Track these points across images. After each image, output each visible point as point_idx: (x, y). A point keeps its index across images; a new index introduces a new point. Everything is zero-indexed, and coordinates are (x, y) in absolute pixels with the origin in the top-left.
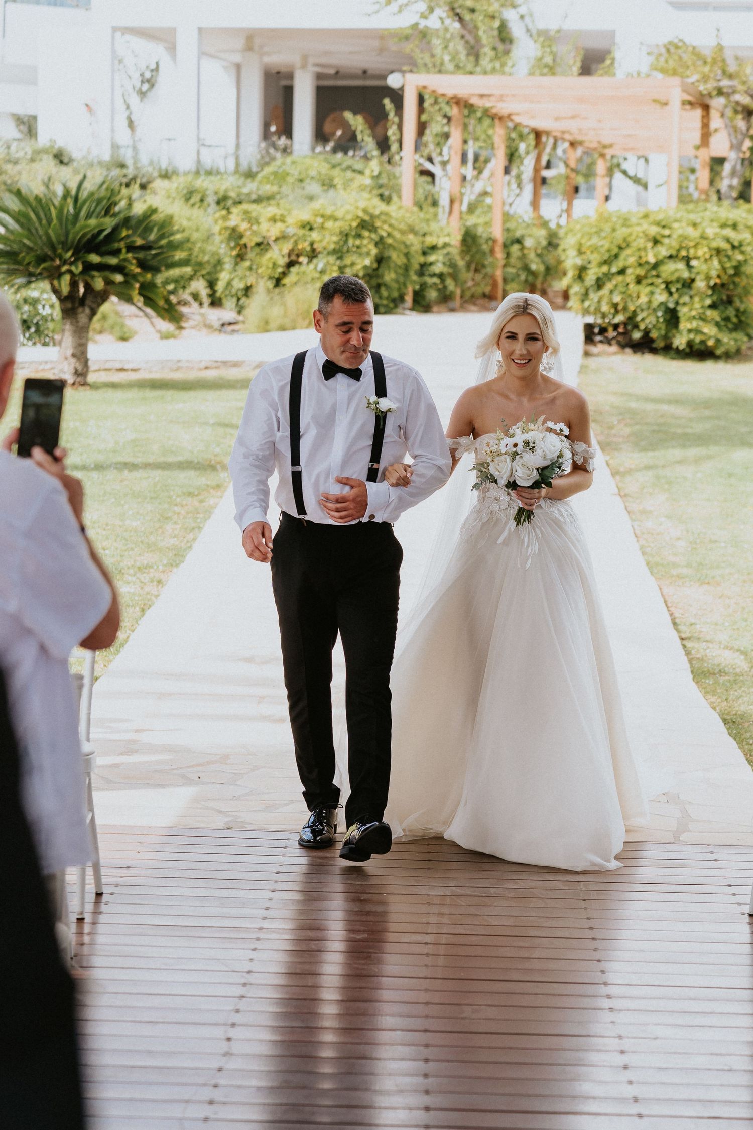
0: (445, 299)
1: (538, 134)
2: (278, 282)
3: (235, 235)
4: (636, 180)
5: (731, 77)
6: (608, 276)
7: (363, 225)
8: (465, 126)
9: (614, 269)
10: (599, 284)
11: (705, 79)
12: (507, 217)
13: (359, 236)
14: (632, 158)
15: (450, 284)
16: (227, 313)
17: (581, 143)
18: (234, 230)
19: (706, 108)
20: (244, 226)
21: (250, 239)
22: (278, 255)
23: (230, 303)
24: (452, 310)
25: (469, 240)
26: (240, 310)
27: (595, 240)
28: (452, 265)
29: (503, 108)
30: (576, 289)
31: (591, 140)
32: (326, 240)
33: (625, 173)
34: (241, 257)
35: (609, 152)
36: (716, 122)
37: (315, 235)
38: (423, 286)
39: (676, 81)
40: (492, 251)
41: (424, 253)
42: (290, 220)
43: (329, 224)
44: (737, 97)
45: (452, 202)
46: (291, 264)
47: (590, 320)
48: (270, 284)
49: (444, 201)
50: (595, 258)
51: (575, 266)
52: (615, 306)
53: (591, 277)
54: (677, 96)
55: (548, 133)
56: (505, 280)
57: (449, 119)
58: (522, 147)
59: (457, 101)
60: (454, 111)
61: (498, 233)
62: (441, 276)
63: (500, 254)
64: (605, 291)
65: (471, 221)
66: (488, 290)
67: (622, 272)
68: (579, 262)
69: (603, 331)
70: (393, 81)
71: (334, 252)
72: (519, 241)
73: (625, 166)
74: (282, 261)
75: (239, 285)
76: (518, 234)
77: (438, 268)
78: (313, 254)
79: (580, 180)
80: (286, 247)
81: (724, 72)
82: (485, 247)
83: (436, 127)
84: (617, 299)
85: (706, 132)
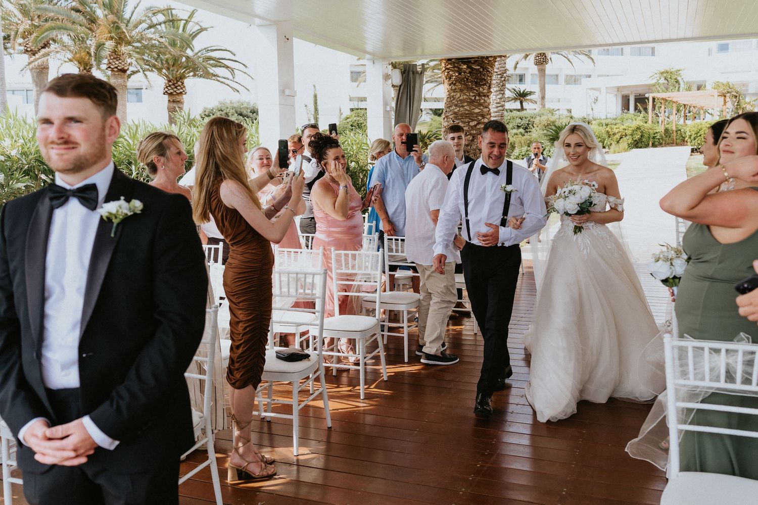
0: (661, 144)
1: (685, 105)
2: (618, 142)
3: (608, 132)
4: (712, 114)
5: (731, 89)
6: (697, 137)
7: (637, 128)
8: (665, 105)
9: (698, 135)
10: (695, 139)
11: (724, 89)
12: (677, 125)
13: (636, 131)
14: (710, 110)
15: (661, 141)
16: (607, 150)
17: (696, 107)
18: (608, 131)
19: (725, 96)
20: (610, 130)
21: (611, 133)
22: (618, 136)
23: (607, 147)
24: (662, 147)
25: (667, 130)
26: (609, 148)
27: (693, 129)
28: (661, 136)
29: (675, 100)
30: (689, 140)
31: (699, 105)
32: (629, 132)
33: (708, 113)
34: (609, 137)
35: (704, 108)
36: (728, 99)
37: (626, 131)
38: (654, 141)
39: (716, 90)
40: (673, 133)
41: (654, 134)
42: (621, 128)
43: (630, 129)
44: (733, 93)
45: (662, 122)
46: (621, 138)
47: (693, 147)
48: (616, 143)
49: (660, 122)
50: (693, 133)
51: (689, 135)
52: (699, 144)
53: (692, 138)
54: (716, 94)
55: (687, 105)
56: (676, 139)
57: (661, 103)
58: (681, 108)
59: (663, 99)
60: (662, 101)
61: (674, 129)
62: (659, 139)
63: (675, 133)
64: (696, 140)
65: (667, 126)
66: (672, 142)
67: (700, 136)
68: (690, 134)
69: (696, 150)
70: (647, 96)
71: (631, 135)
72: (680, 130)
73: (708, 111)
74: (619, 138)
75: (609, 143)
76: (680, 129)
77: (658, 137)
78: (626, 135)
79: (696, 115)
80: (620, 134)
81: (729, 87)
82: (671, 132)
83: (658, 105)
84: (699, 142)
85: (725, 102)
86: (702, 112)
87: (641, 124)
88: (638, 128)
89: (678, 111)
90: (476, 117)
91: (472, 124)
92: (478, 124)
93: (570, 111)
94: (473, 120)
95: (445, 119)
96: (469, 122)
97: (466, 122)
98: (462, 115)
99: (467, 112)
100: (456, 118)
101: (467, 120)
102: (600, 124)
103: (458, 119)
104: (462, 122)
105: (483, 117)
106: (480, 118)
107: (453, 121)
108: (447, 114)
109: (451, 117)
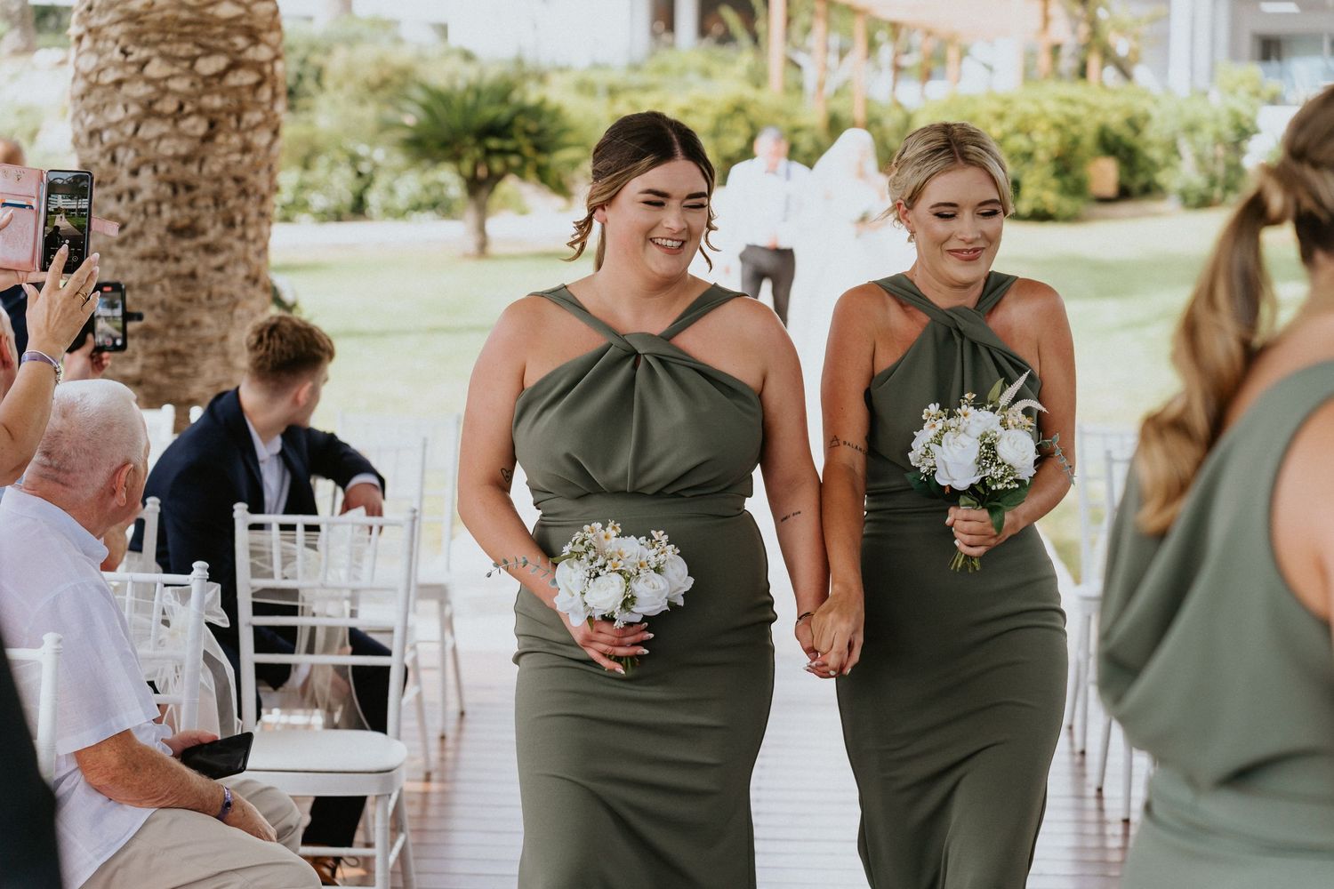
1: (894, 26)
4: (984, 65)
7: (736, 110)
8: (827, 18)
12: (868, 101)
13: (731, 119)
17: (935, 32)
25: (833, 121)
28: (815, 142)
29: (862, 2)
41: (793, 133)
45: (818, 87)
49: (810, 87)
55: (902, 25)
57: (813, 13)
58: (882, 36)
61: (859, 113)
72: (878, 123)
76: (878, 115)
77: (805, 148)
79: (933, 66)
83: (802, 19)
85: (1046, 19)
86: (952, 54)
87: (749, 92)
88: (739, 109)
89: (872, 46)
90: (225, 36)
91: (209, 66)
92: (234, 66)
93: (443, 30)
94: (210, 51)
95: (87, 42)
96: (193, 59)
97: (183, 59)
98: (162, 27)
99: (185, 15)
100: (137, 38)
101: (185, 49)
102: (585, 88)
103: (146, 44)
104: (163, 56)
105: (254, 36)
106: (240, 41)
107: (124, 52)
108: (95, 22)
109: (115, 31)
